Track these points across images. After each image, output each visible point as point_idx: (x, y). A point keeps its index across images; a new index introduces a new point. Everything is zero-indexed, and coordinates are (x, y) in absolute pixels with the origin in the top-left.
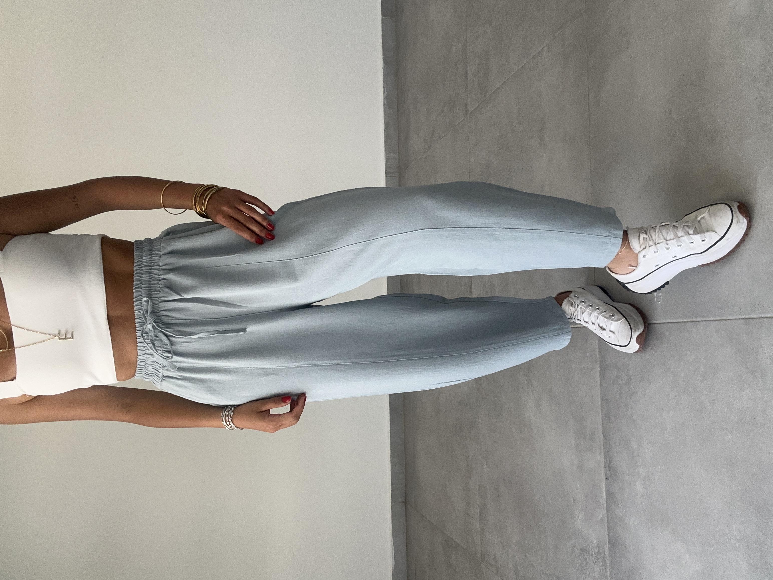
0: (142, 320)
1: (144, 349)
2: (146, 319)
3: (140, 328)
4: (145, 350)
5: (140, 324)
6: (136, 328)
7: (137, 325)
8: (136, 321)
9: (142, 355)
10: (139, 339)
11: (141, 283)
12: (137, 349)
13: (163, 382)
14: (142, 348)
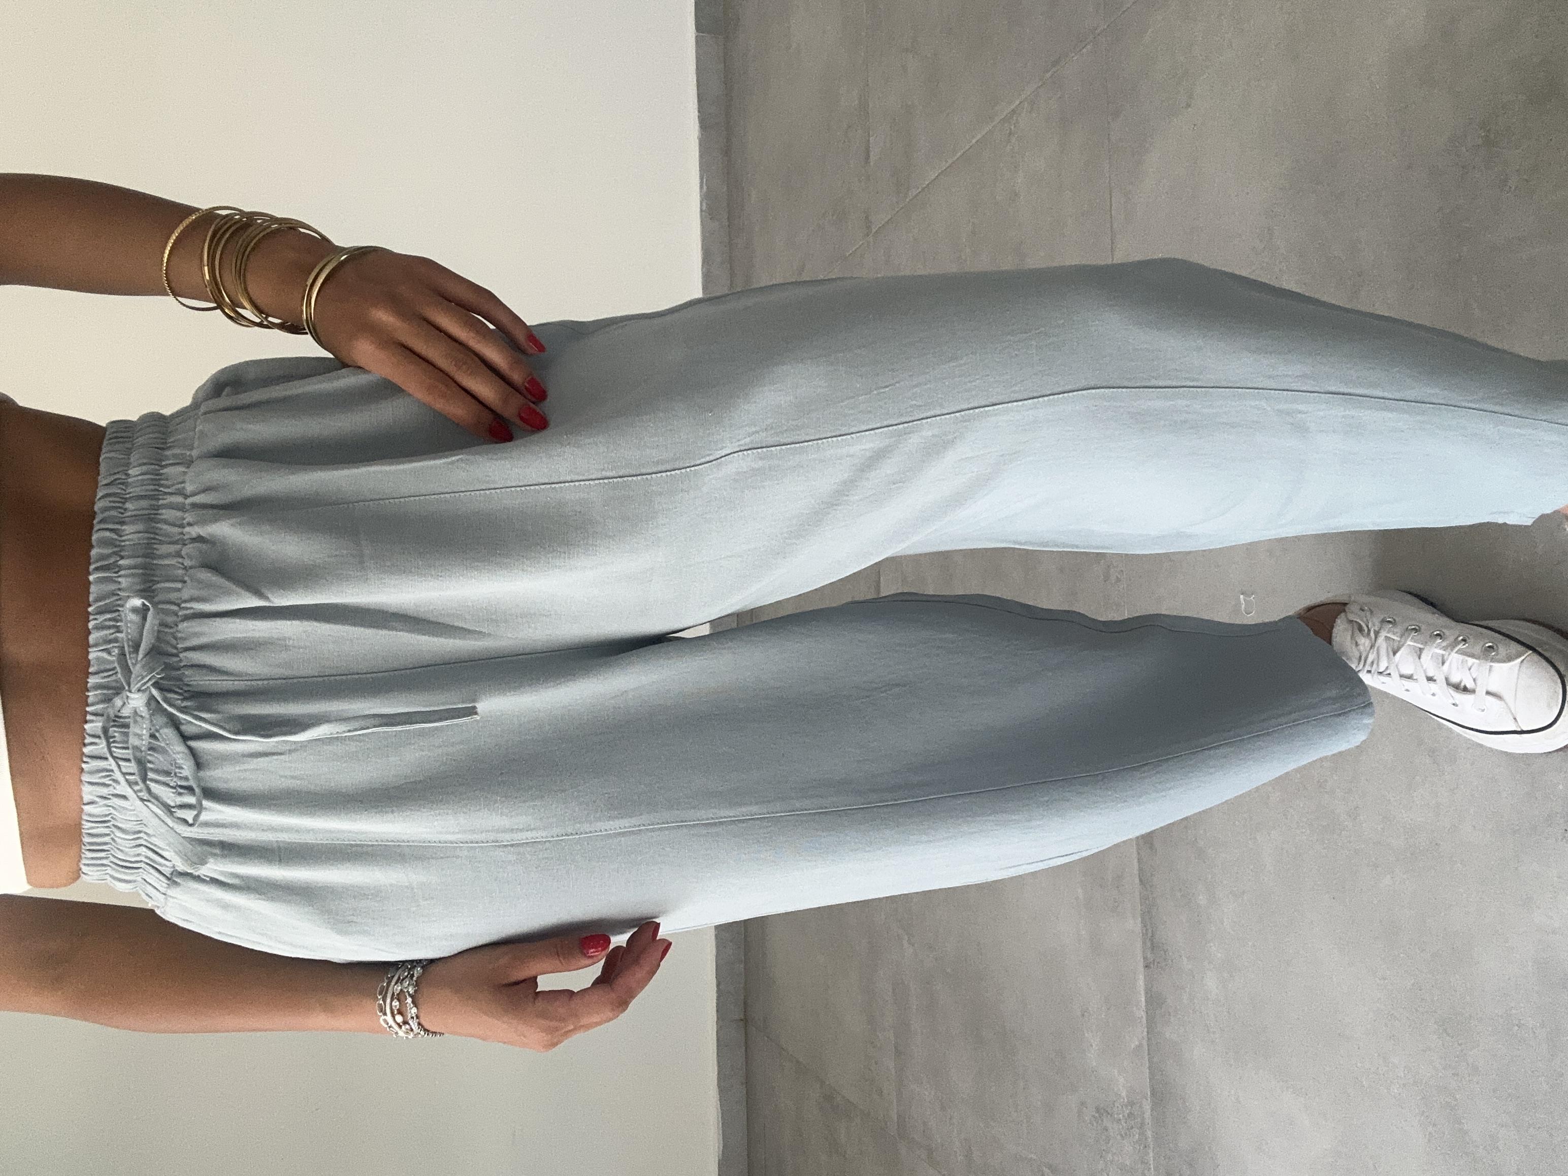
0: (114, 678)
1: (107, 781)
2: (127, 671)
3: (101, 706)
4: (110, 782)
5: (105, 692)
6: (88, 705)
7: (92, 695)
8: (92, 680)
9: (97, 799)
10: (92, 744)
11: (115, 553)
12: (81, 781)
13: (173, 892)
14: (101, 777)
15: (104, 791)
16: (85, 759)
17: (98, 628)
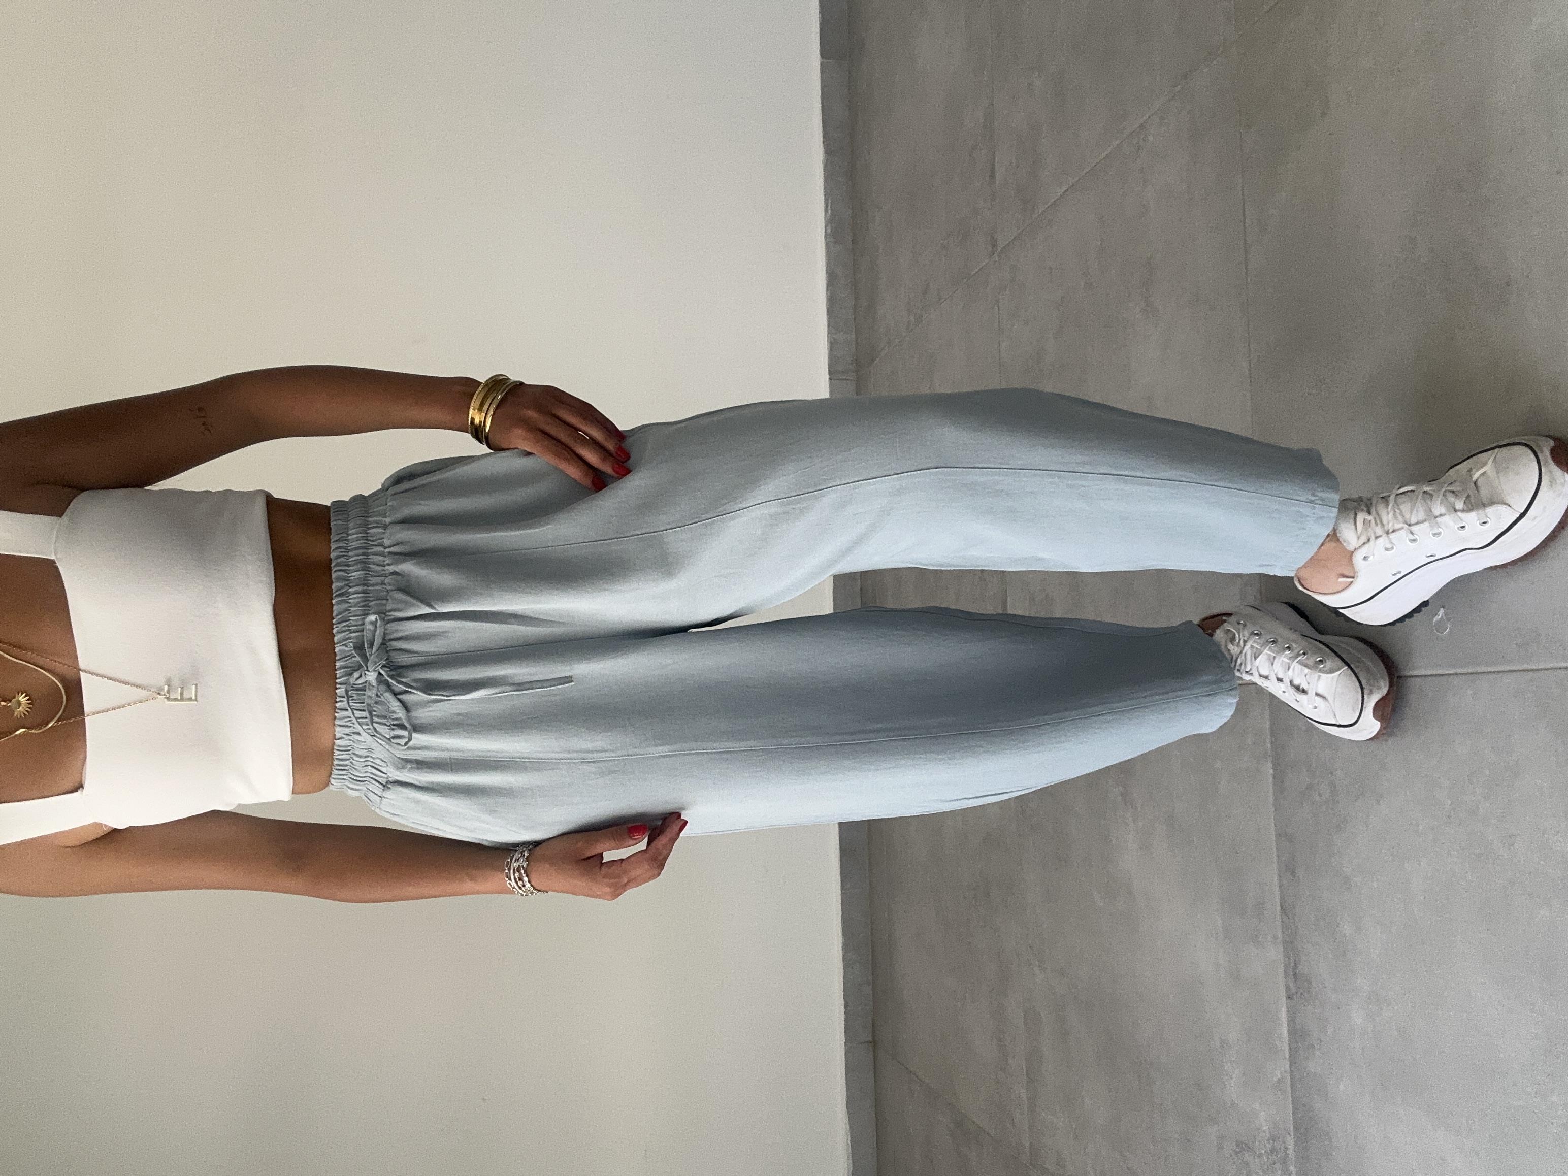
0: (350, 661)
2: (366, 659)
5: (347, 670)
7: (339, 673)
8: (338, 664)
9: (344, 736)
10: (340, 701)
11: (347, 585)
12: (334, 725)
13: (388, 794)
14: (346, 722)
15: (348, 731)
16: (337, 711)
17: (338, 632)
